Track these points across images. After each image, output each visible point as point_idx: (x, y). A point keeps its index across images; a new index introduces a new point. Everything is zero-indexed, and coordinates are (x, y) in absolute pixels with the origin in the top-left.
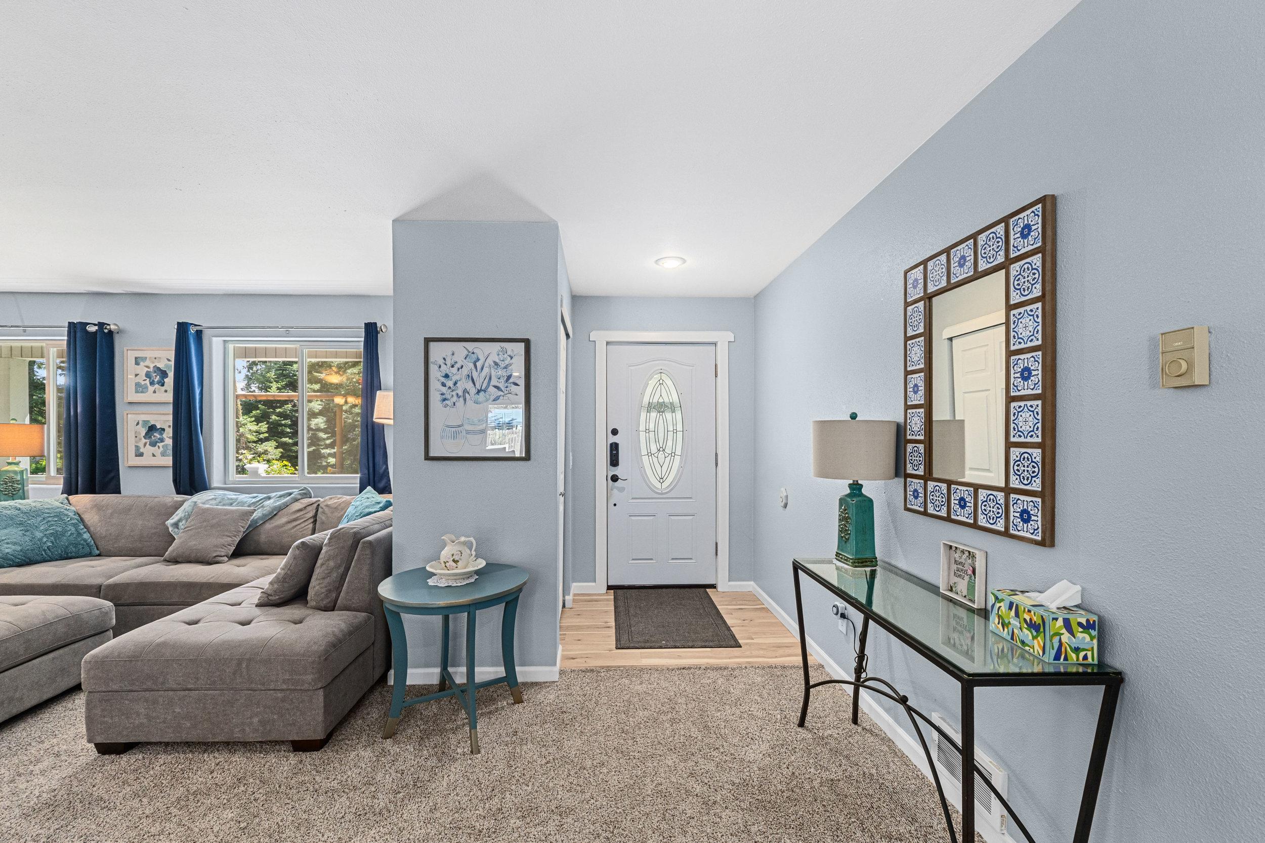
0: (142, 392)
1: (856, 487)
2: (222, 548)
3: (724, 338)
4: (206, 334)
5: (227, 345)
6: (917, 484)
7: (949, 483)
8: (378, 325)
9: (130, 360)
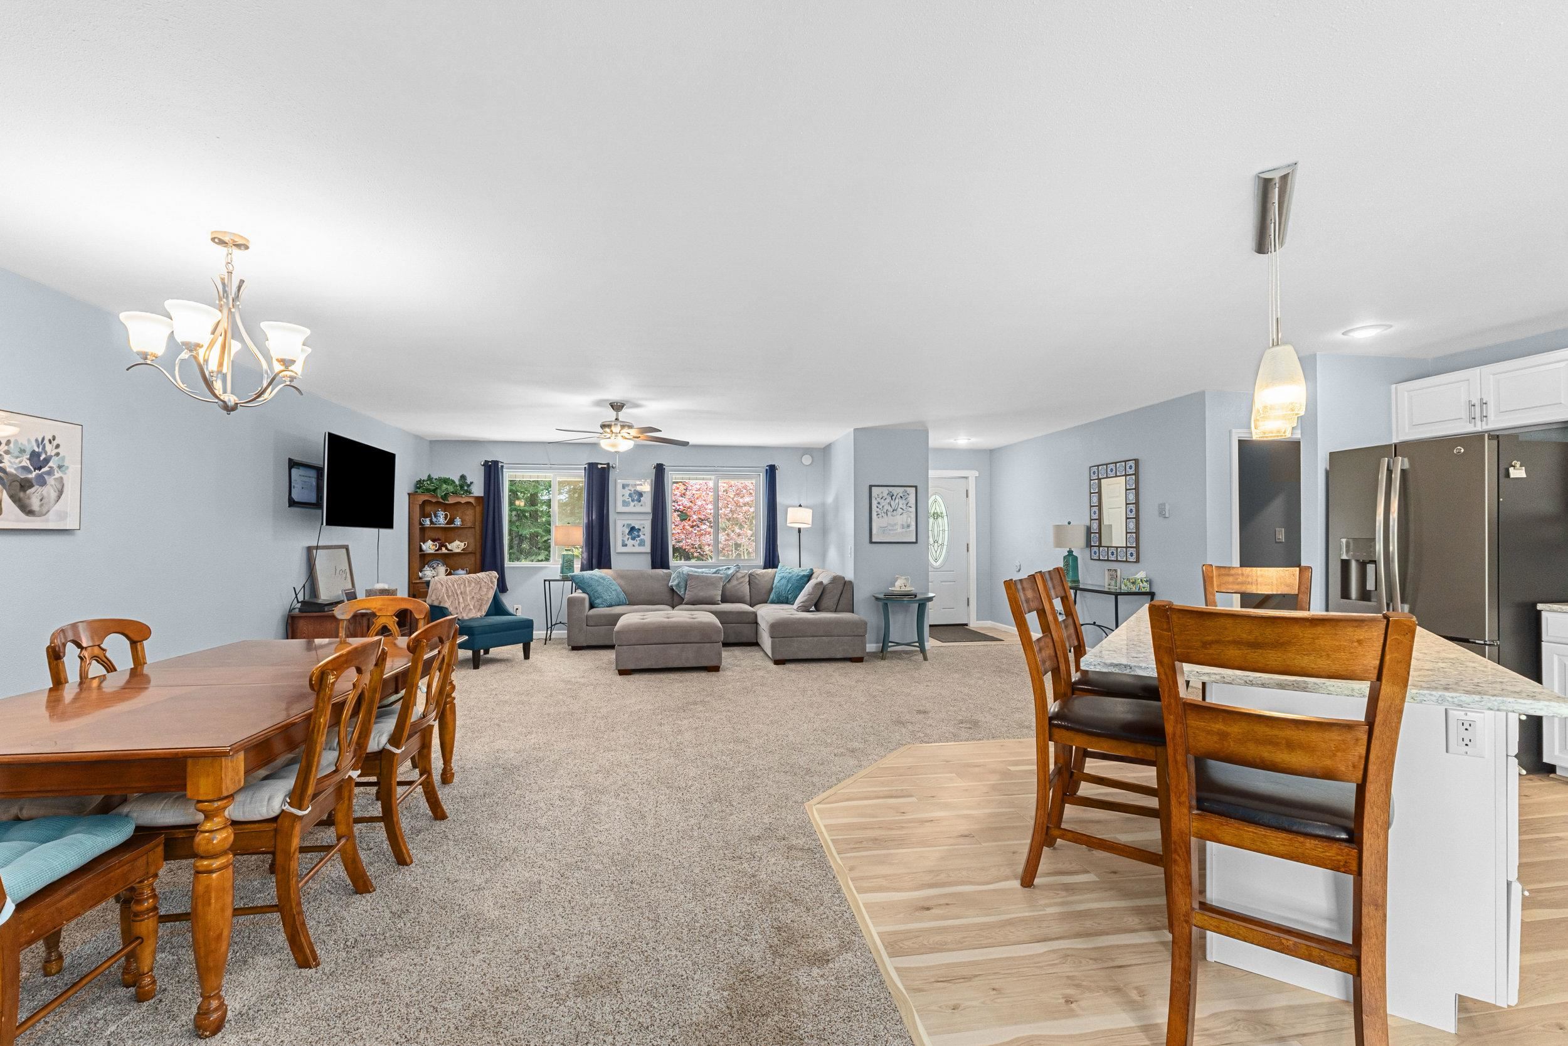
0: (626, 506)
1: (1070, 552)
3: (972, 474)
6: (1096, 549)
7: (1108, 547)
9: (619, 487)
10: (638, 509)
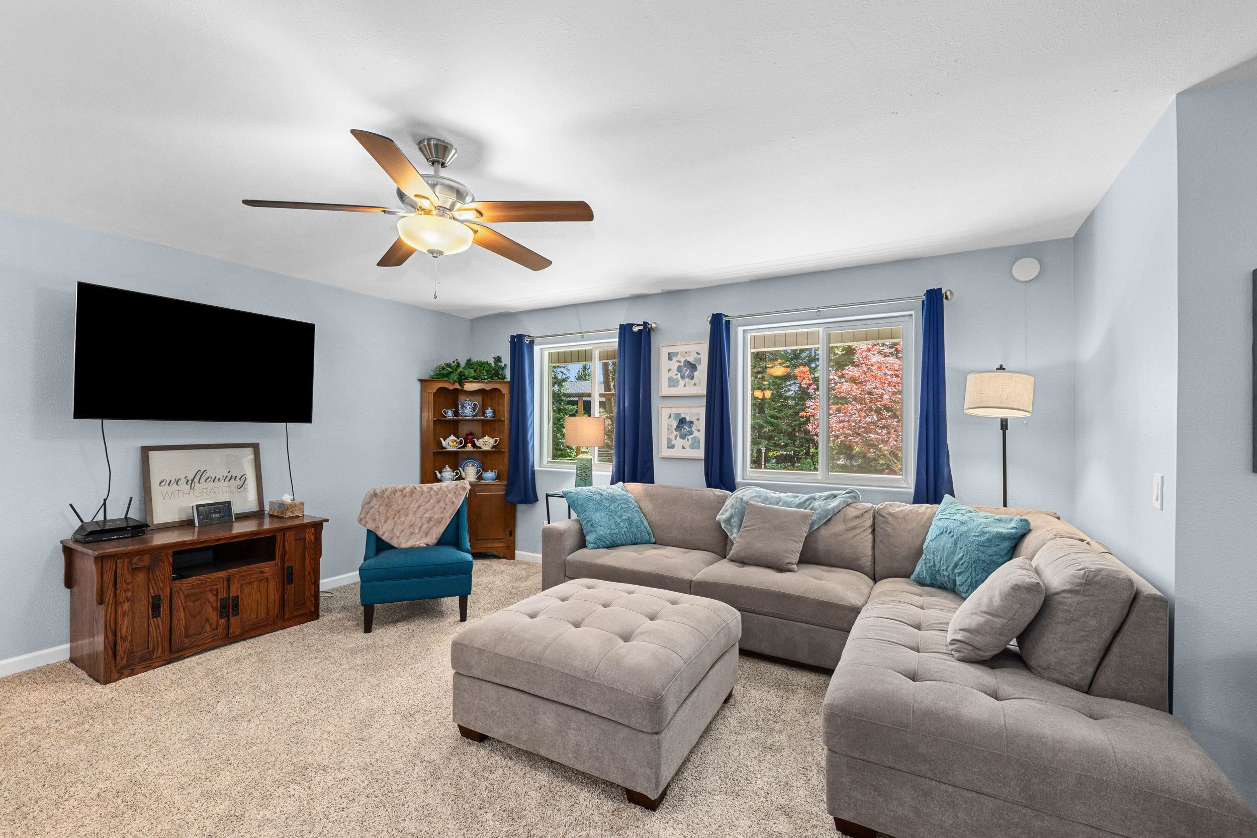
0: (674, 386)
2: (791, 554)
4: (733, 323)
5: (746, 334)
8: (943, 292)
9: (664, 356)
10: (691, 390)
